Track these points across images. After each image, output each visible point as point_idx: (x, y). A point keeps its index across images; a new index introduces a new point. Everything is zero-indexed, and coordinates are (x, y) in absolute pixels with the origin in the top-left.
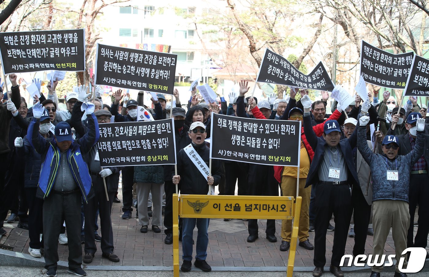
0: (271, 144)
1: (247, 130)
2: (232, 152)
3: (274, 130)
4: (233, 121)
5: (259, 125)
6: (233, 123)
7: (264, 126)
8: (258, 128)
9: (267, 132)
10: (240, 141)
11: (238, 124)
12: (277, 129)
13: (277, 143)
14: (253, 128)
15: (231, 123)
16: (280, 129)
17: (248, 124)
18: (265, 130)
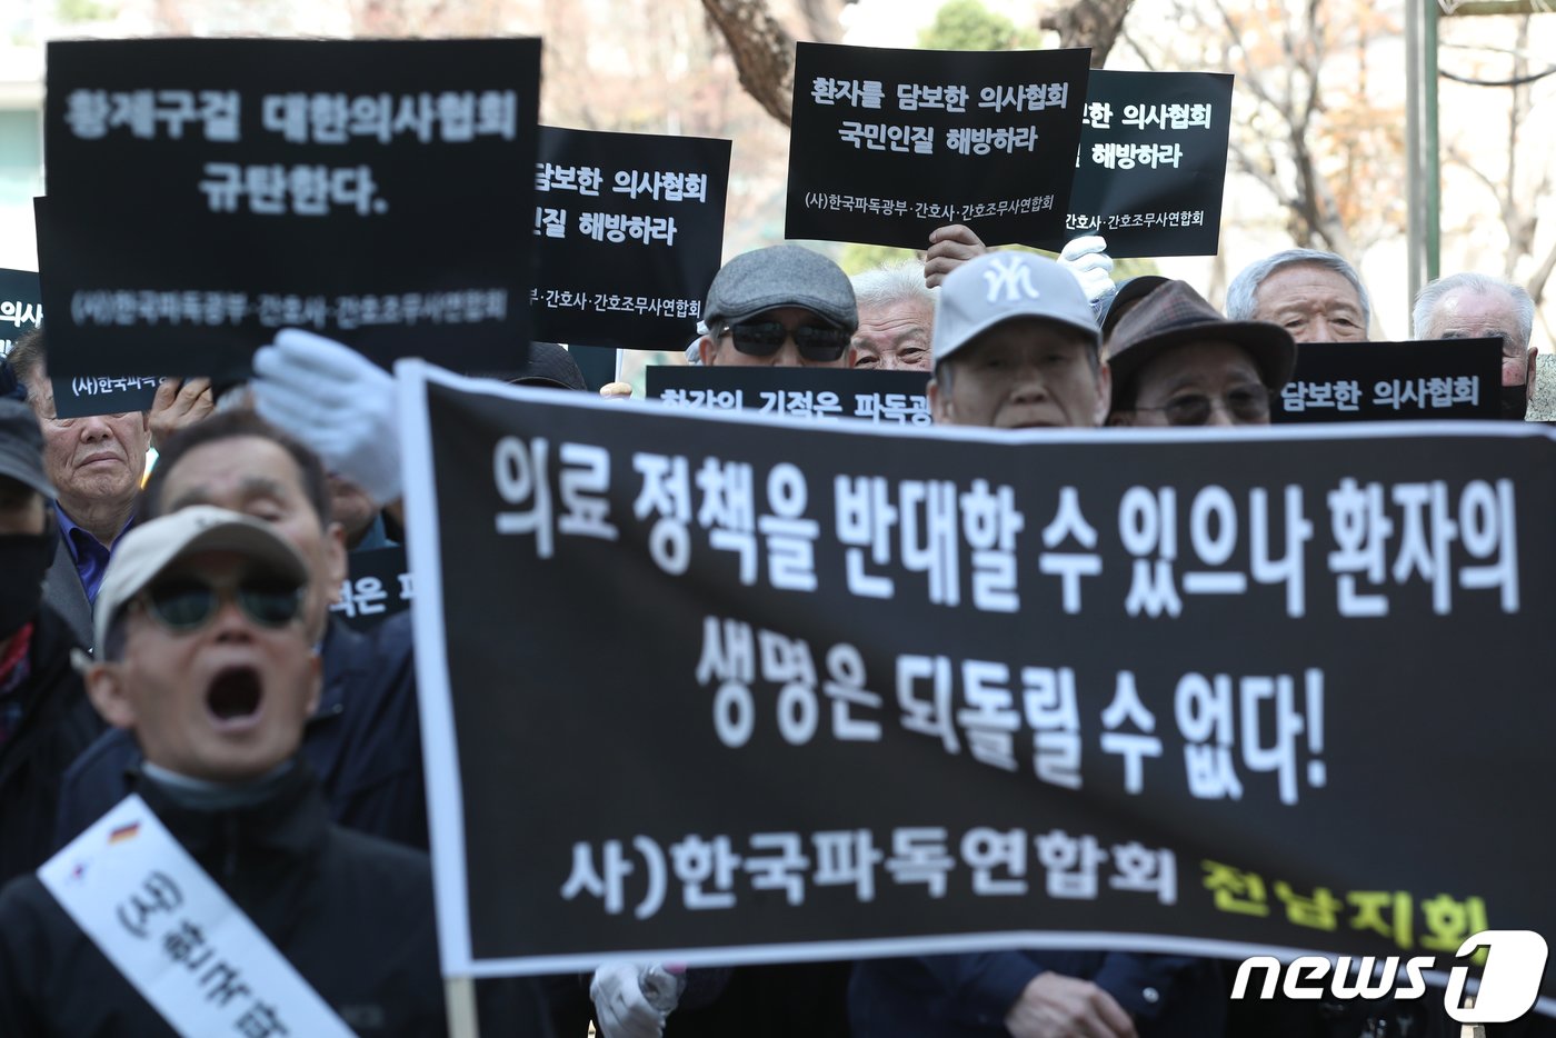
0: (1212, 740)
1: (894, 568)
2: (742, 849)
3: (1239, 560)
4: (695, 468)
5: (1038, 511)
6: (697, 497)
7: (1101, 513)
8: (1028, 547)
9: (1151, 594)
10: (819, 692)
11: (762, 506)
12: (1277, 551)
13: (1288, 724)
14: (965, 550)
15: (679, 485)
16: (1322, 545)
17: (894, 499)
18: (1118, 565)
